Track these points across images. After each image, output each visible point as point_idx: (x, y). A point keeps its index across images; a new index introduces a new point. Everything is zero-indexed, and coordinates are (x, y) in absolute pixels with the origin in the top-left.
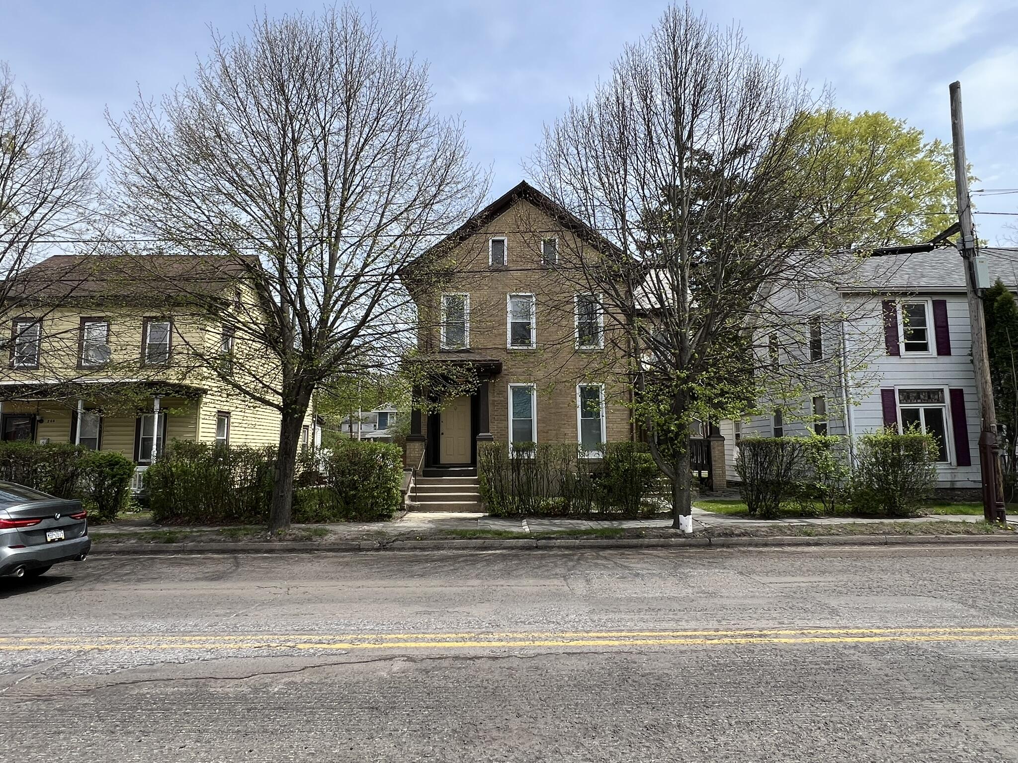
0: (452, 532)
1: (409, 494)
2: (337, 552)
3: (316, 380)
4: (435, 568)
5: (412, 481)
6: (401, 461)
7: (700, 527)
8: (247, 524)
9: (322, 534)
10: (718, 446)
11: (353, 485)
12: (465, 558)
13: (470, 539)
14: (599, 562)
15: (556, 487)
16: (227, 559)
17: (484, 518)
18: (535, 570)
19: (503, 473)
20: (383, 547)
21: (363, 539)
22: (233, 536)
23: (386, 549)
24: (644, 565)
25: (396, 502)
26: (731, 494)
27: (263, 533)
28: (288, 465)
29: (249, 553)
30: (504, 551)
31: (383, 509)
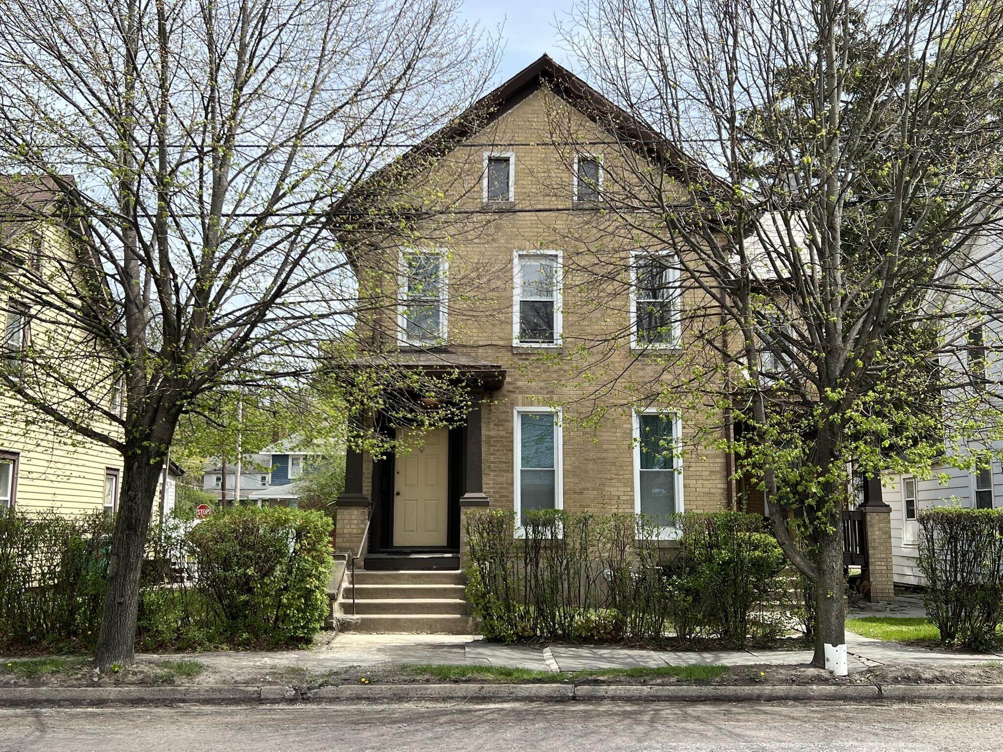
0: (423, 670)
1: (340, 600)
2: (219, 704)
3: (186, 397)
4: (400, 735)
5: (345, 577)
6: (329, 542)
7: (860, 666)
8: (53, 653)
9: (191, 671)
10: (880, 521)
11: (245, 585)
12: (449, 717)
13: (456, 682)
14: (690, 726)
15: (601, 591)
16: (23, 716)
17: (476, 643)
18: (580, 740)
19: (509, 565)
20: (301, 697)
21: (265, 682)
22: (32, 676)
23: (306, 700)
24: (773, 733)
25: (320, 616)
26: (902, 607)
27: (85, 669)
28: (132, 549)
29: (60, 706)
30: (517, 705)
31: (295, 628)
